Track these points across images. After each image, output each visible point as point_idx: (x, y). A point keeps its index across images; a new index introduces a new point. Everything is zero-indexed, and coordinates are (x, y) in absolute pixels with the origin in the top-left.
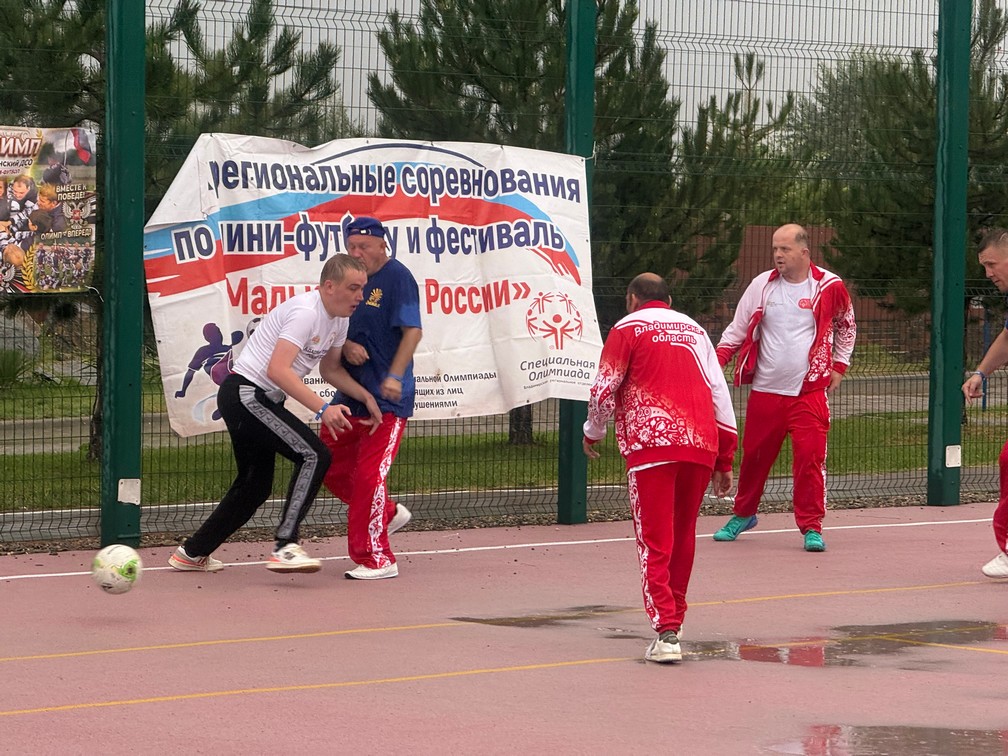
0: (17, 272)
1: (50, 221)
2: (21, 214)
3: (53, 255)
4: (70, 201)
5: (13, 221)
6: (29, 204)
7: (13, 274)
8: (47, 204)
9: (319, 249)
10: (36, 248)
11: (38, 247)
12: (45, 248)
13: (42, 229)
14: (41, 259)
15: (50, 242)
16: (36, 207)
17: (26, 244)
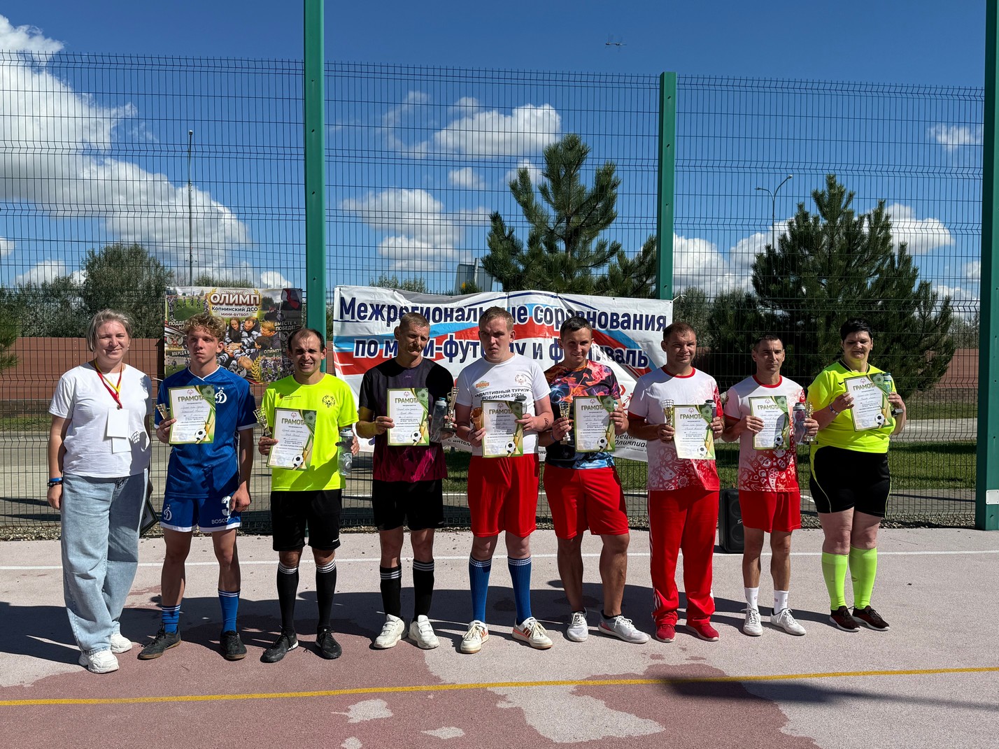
0: (248, 372)
1: (270, 343)
2: (249, 339)
3: (273, 362)
4: (285, 330)
5: (243, 343)
6: (254, 333)
7: (246, 374)
8: (267, 333)
9: (460, 355)
10: (260, 359)
11: (262, 358)
12: (266, 358)
13: (264, 347)
14: (264, 365)
15: (271, 355)
16: (260, 335)
17: (253, 356)
